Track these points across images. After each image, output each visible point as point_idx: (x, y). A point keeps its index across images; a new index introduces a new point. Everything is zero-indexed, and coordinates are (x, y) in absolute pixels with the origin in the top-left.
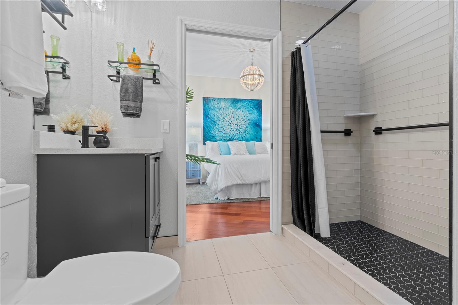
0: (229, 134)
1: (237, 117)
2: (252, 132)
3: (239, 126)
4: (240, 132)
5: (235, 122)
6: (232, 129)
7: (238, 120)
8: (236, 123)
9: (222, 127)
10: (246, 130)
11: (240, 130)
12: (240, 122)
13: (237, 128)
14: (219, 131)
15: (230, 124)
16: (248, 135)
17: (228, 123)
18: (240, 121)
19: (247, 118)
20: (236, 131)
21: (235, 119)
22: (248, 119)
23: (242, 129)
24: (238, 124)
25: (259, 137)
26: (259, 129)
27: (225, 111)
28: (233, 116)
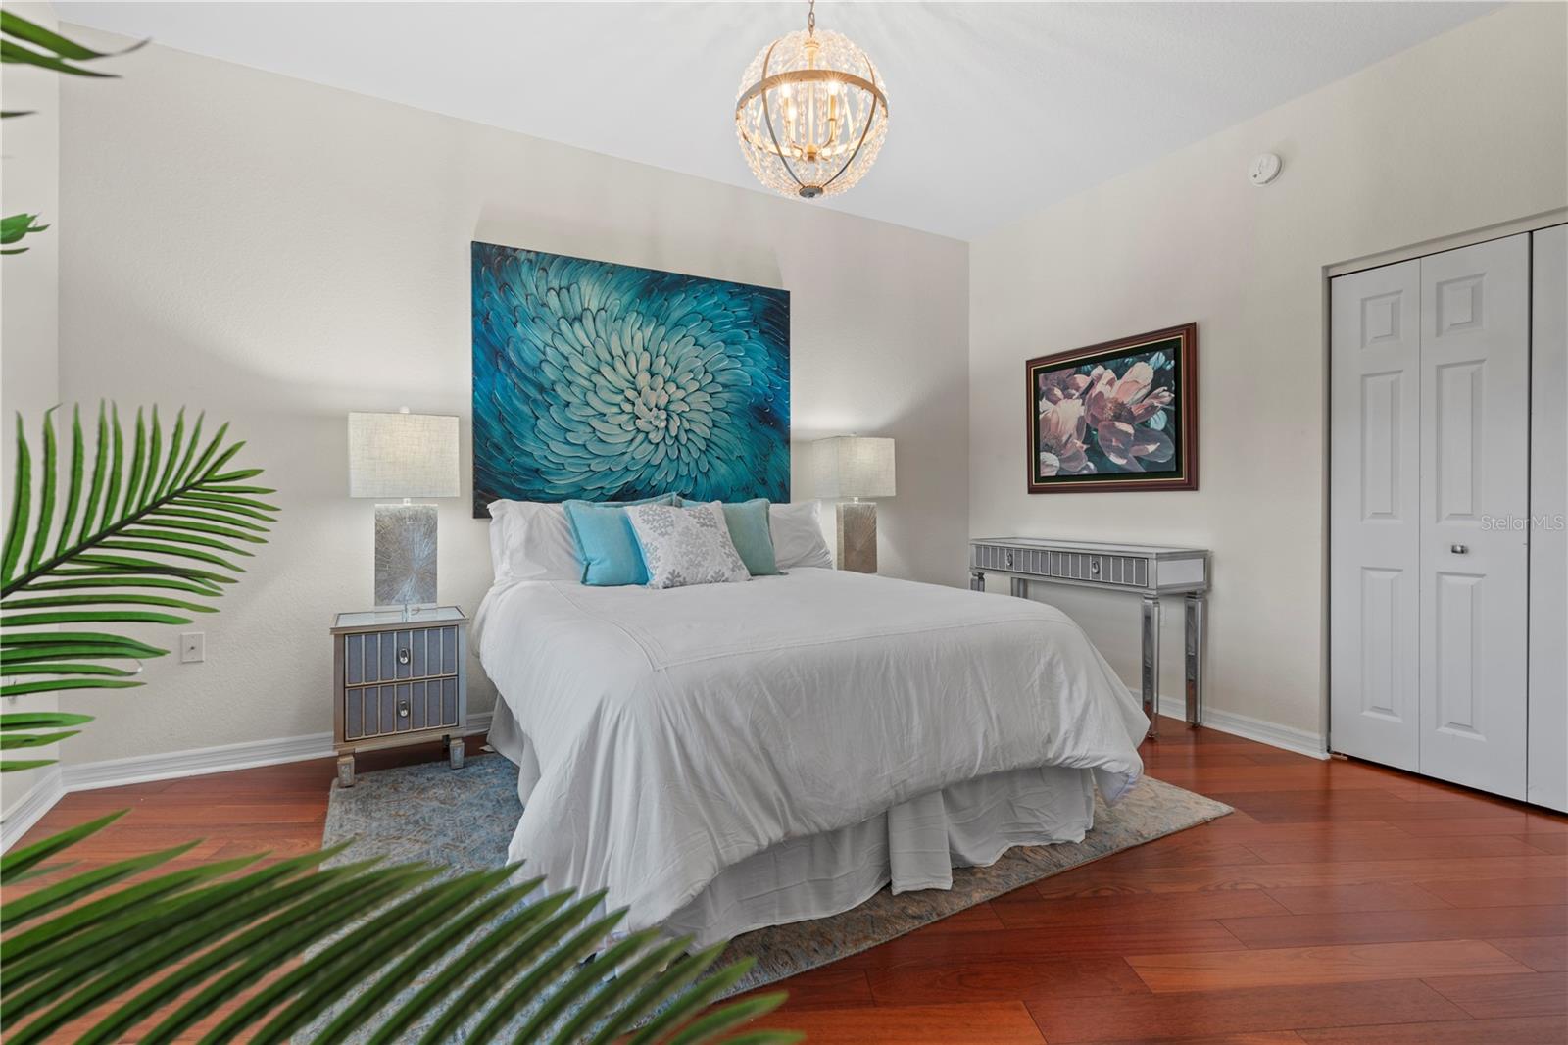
0: (627, 457)
1: (668, 372)
2: (740, 449)
3: (676, 417)
4: (683, 450)
5: (658, 397)
6: (638, 431)
7: (672, 388)
8: (663, 402)
9: (583, 419)
10: (714, 439)
11: (683, 438)
12: (682, 400)
13: (667, 428)
14: (568, 443)
15: (628, 407)
16: (723, 468)
17: (621, 397)
18: (681, 394)
19: (720, 380)
20: (662, 445)
21: (660, 381)
22: (725, 386)
23: (691, 436)
24: (672, 407)
25: (774, 478)
26: (775, 436)
27: (602, 335)
28: (645, 359)
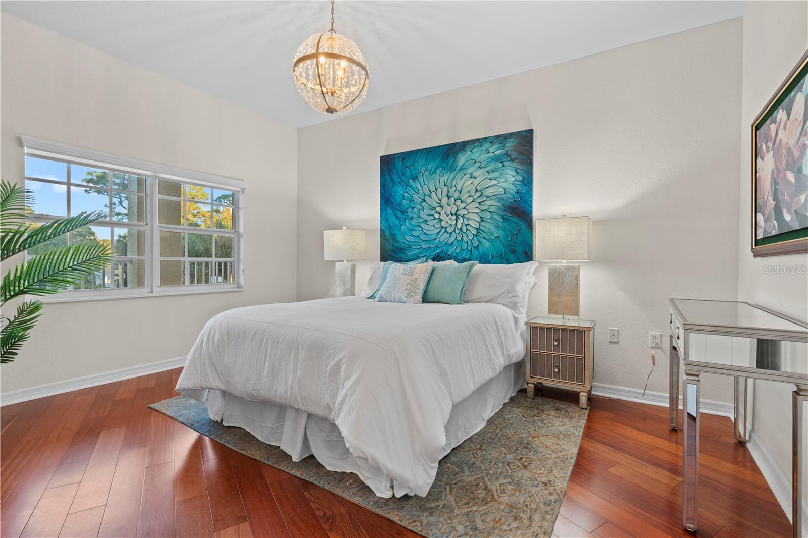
0: (437, 241)
1: (456, 195)
2: (500, 233)
3: (461, 218)
4: (464, 235)
5: (452, 208)
6: (442, 227)
7: (458, 202)
8: (454, 211)
9: (418, 224)
10: (482, 228)
11: (464, 229)
12: (464, 208)
13: (456, 224)
14: (412, 235)
15: (437, 216)
16: (487, 244)
17: (435, 211)
18: (463, 205)
19: (485, 194)
20: (453, 233)
21: (452, 200)
22: (488, 197)
23: (468, 227)
24: (458, 213)
25: (519, 249)
26: (523, 226)
27: (426, 183)
28: (445, 190)
